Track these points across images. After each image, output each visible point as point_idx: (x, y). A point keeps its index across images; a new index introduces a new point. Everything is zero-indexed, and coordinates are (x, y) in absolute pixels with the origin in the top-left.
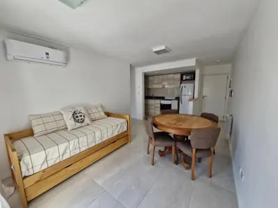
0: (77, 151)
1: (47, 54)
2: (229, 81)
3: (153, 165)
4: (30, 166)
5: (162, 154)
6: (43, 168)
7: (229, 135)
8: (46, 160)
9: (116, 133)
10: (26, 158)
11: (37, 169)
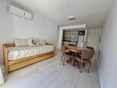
0: (32, 55)
1: (25, 14)
2: (99, 36)
3: (64, 65)
4: (12, 57)
5: (68, 62)
6: (17, 59)
7: (97, 58)
8: (19, 56)
9: (49, 51)
10: (11, 53)
11: (15, 59)
